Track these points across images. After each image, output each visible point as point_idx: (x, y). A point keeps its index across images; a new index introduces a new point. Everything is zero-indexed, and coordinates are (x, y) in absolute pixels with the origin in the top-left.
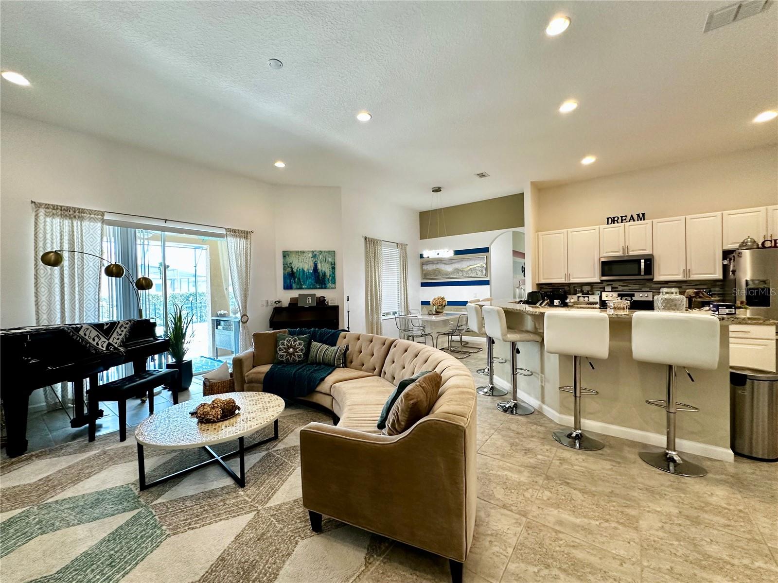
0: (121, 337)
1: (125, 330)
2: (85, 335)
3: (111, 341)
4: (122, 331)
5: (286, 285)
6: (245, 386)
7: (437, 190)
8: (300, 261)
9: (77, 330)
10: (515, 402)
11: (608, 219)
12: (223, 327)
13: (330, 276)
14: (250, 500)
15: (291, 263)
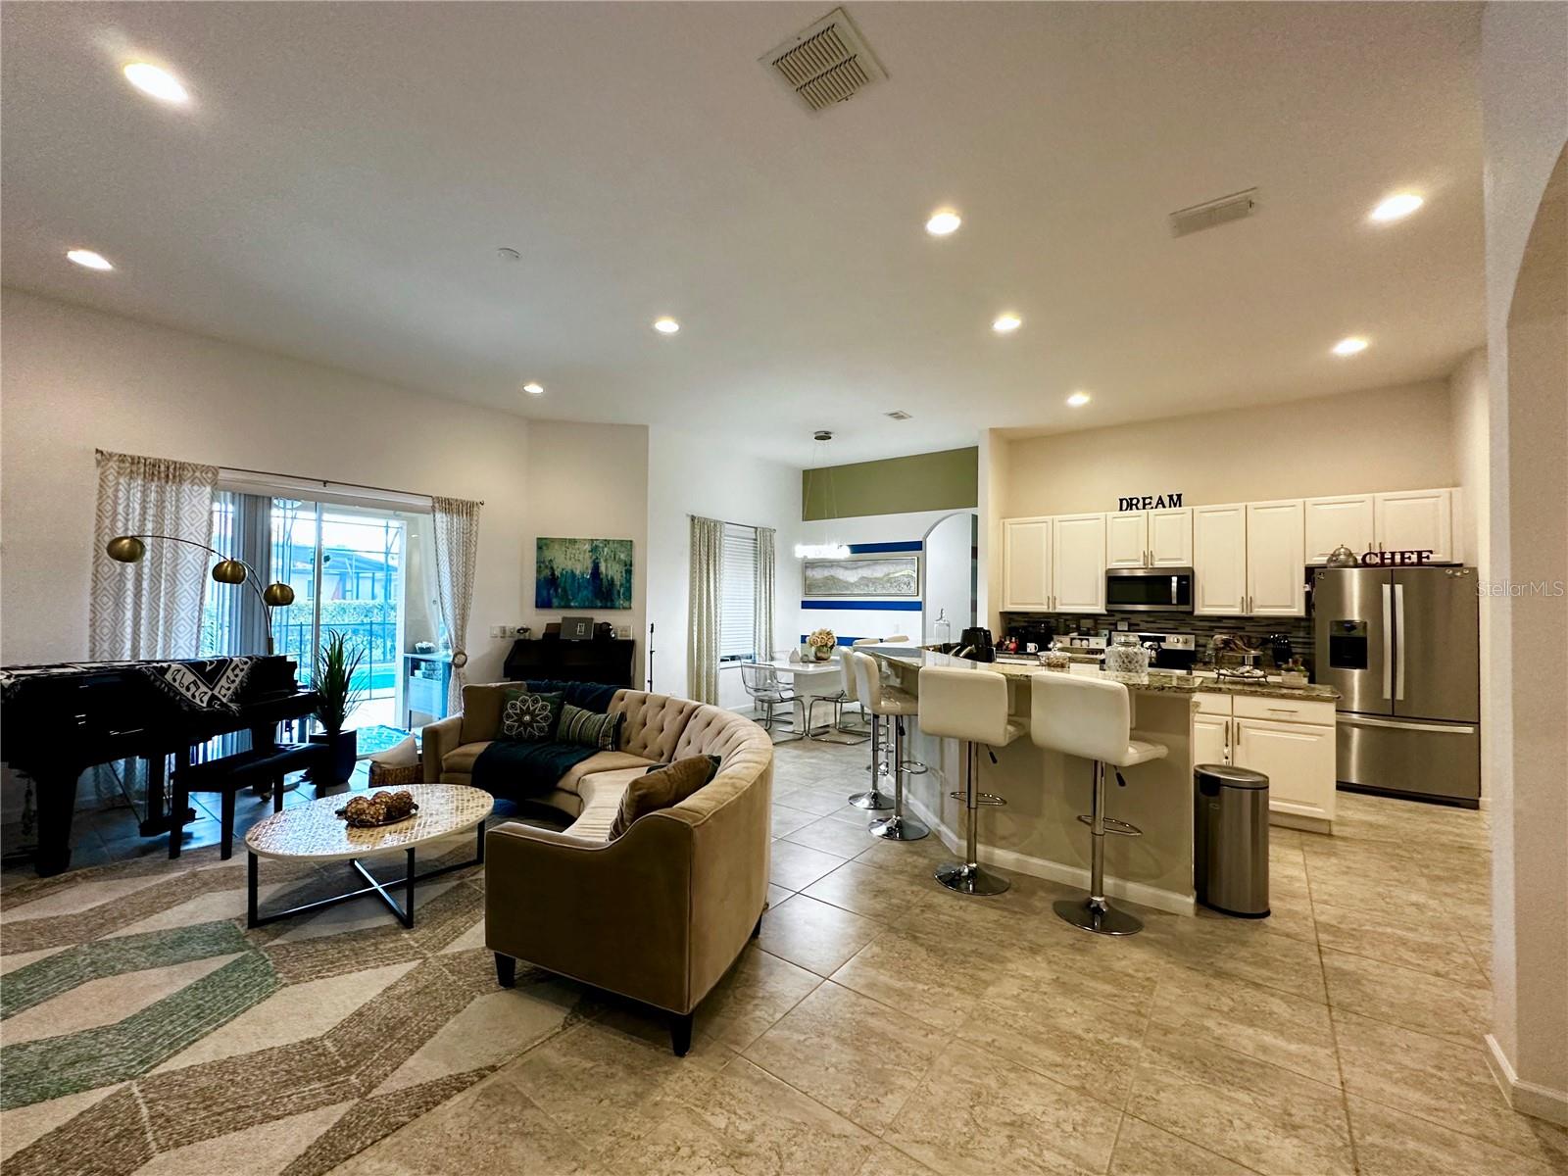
0: (233, 686)
1: (241, 674)
2: (174, 680)
3: (216, 692)
4: (236, 676)
5: (539, 600)
6: (442, 777)
7: (824, 436)
8: (568, 557)
9: (163, 671)
10: (898, 818)
11: (1121, 500)
12: (424, 673)
13: (621, 585)
14: (416, 945)
15: (551, 560)
